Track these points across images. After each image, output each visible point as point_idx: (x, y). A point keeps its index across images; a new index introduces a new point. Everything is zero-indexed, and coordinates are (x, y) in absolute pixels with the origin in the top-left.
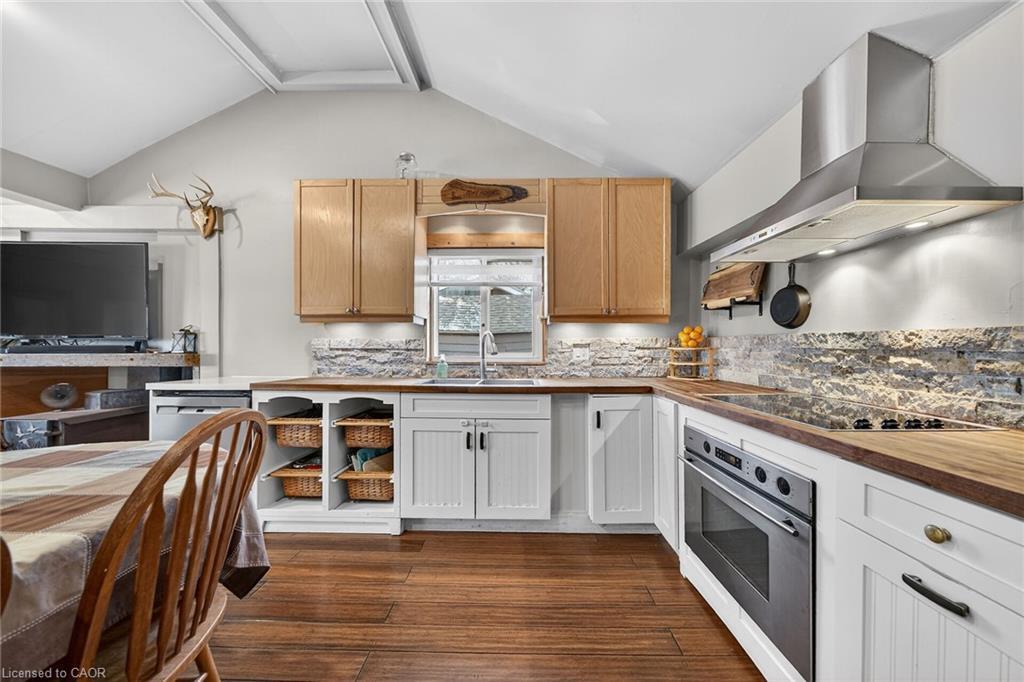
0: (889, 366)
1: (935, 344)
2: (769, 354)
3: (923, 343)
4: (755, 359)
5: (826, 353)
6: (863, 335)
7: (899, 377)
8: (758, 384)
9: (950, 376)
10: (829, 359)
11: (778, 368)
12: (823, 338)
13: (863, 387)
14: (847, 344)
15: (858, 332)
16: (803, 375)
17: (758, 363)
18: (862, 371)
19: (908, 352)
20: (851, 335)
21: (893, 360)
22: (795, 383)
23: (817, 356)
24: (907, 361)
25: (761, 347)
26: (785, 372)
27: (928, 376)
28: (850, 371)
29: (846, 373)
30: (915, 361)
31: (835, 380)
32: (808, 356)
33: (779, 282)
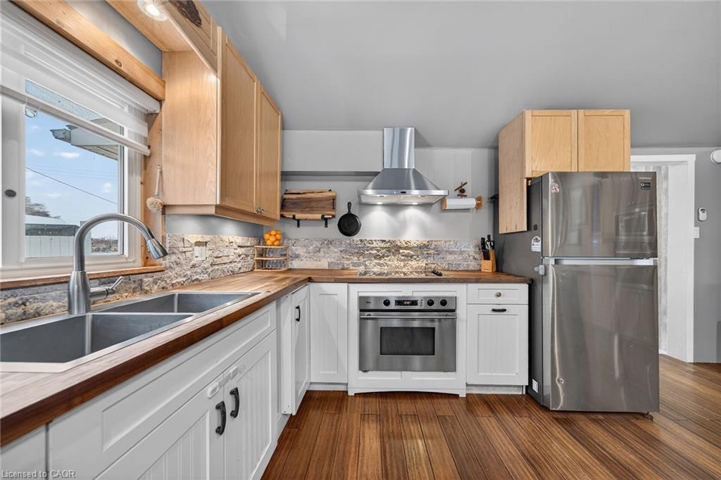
0: (399, 253)
1: (415, 245)
2: (336, 250)
3: (412, 244)
4: (324, 253)
5: (372, 249)
6: (389, 241)
7: (403, 258)
8: (327, 268)
9: (418, 256)
10: (374, 252)
11: (343, 258)
12: (371, 242)
13: (390, 263)
14: (382, 245)
15: (387, 240)
16: (359, 260)
17: (327, 255)
18: (387, 256)
19: (406, 248)
20: (384, 241)
21: (401, 251)
22: (354, 265)
23: (367, 250)
24: (406, 252)
25: (330, 246)
26: (348, 259)
27: (412, 257)
28: (383, 256)
29: (380, 258)
30: (408, 251)
31: (377, 261)
32: (362, 250)
33: (342, 210)
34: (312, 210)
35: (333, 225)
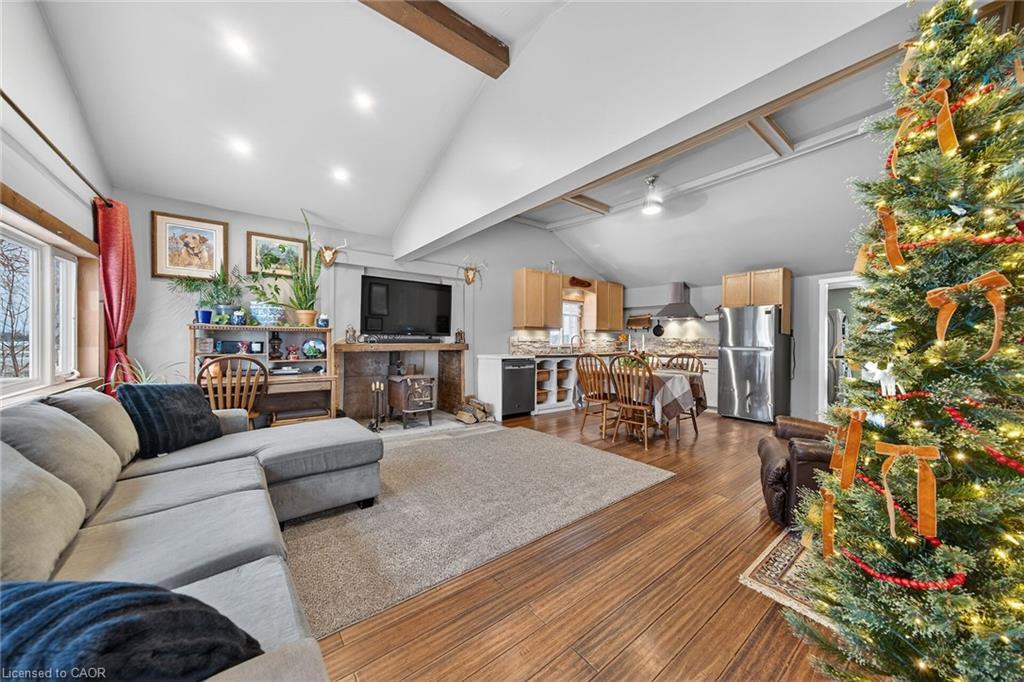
2: (652, 342)
5: (669, 343)
11: (655, 347)
12: (668, 339)
14: (674, 341)
15: (677, 338)
16: (662, 348)
17: (649, 345)
22: (660, 351)
23: (666, 344)
25: (649, 341)
32: (663, 344)
33: (655, 324)
34: (640, 325)
35: (651, 330)
